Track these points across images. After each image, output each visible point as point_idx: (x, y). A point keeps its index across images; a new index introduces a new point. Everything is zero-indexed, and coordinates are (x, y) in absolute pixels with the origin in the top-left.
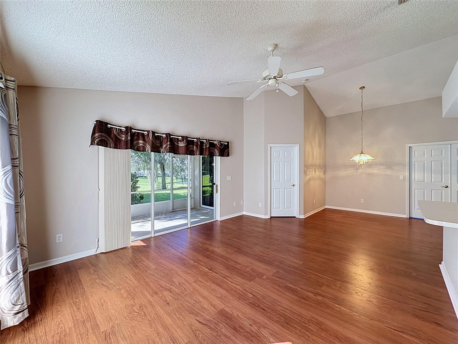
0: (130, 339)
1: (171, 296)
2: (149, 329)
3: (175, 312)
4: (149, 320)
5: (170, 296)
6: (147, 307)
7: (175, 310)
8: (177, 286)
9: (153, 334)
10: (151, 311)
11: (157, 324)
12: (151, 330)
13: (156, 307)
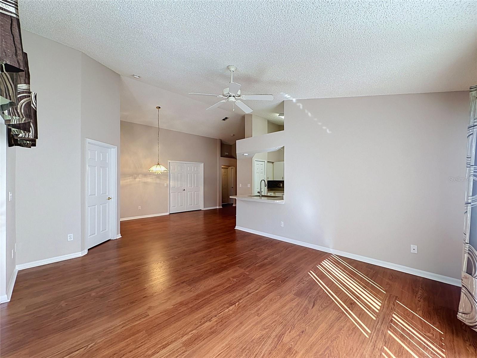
0: (360, 350)
1: (290, 332)
2: (341, 338)
3: (311, 323)
4: (331, 342)
5: (291, 334)
6: (316, 352)
7: (309, 324)
8: (269, 331)
9: (343, 333)
10: (320, 344)
11: (331, 333)
12: (340, 336)
13: (312, 342)
